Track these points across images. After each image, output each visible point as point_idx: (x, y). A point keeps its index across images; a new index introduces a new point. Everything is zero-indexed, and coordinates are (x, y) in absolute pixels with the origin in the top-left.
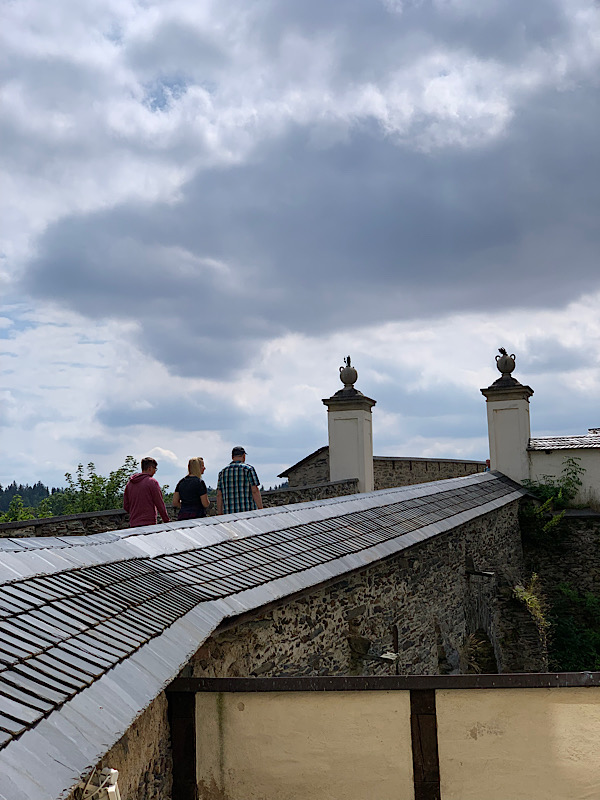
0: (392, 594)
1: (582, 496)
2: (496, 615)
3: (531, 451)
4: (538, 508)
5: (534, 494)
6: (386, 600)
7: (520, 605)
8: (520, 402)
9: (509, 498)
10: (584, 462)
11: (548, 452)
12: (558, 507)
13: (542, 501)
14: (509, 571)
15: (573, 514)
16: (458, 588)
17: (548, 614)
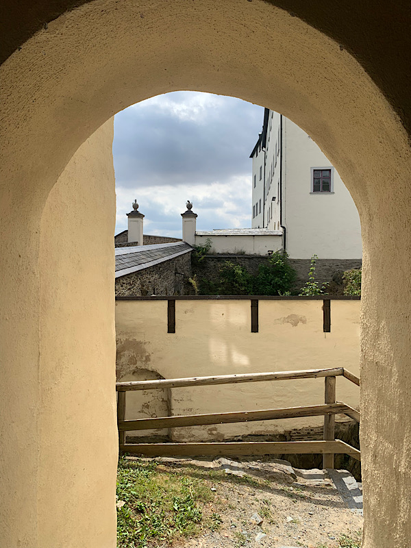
0: (154, 278)
1: (211, 251)
2: (183, 287)
3: (196, 235)
4: (197, 254)
5: (196, 249)
6: (152, 279)
7: (191, 284)
8: (193, 219)
9: (189, 250)
10: (212, 239)
11: (201, 236)
12: (203, 254)
13: (198, 252)
14: (187, 274)
15: (208, 256)
16: (172, 277)
17: (199, 287)
